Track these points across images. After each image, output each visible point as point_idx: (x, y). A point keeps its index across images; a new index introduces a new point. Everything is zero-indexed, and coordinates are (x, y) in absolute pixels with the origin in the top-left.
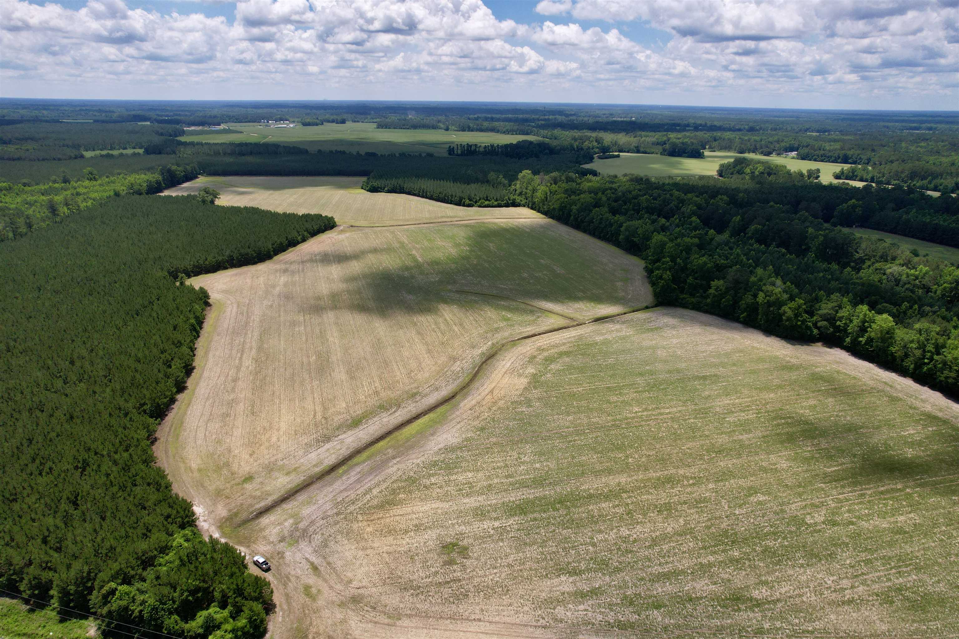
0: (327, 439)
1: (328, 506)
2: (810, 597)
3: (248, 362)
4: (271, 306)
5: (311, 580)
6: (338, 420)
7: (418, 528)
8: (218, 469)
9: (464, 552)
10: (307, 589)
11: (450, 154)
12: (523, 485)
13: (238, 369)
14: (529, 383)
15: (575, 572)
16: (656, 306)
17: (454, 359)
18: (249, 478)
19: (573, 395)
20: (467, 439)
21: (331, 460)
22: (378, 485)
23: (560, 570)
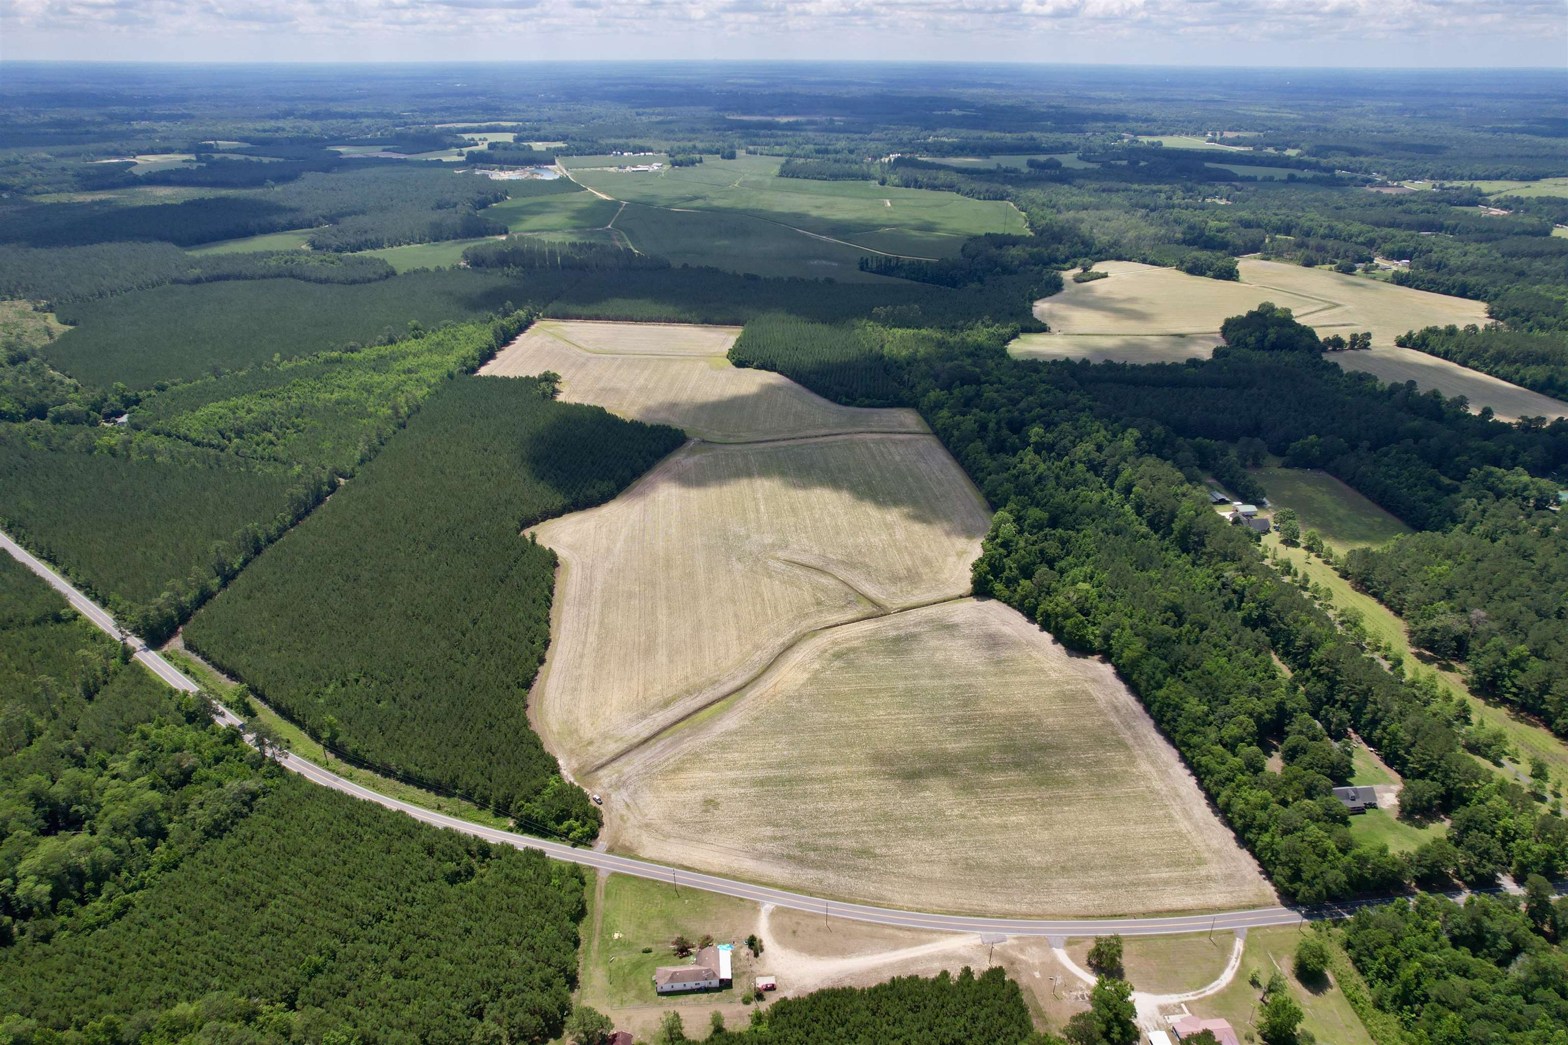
0: (644, 716)
1: (640, 767)
2: (909, 856)
3: (592, 638)
4: (611, 570)
5: (625, 812)
6: (653, 700)
7: (693, 788)
8: (571, 733)
9: (716, 805)
10: (622, 817)
11: (862, 269)
12: (770, 766)
13: (584, 644)
14: (809, 679)
15: (778, 825)
16: (971, 595)
17: (757, 647)
18: (591, 743)
19: (837, 694)
20: (744, 727)
21: (645, 734)
22: (674, 756)
23: (769, 823)
